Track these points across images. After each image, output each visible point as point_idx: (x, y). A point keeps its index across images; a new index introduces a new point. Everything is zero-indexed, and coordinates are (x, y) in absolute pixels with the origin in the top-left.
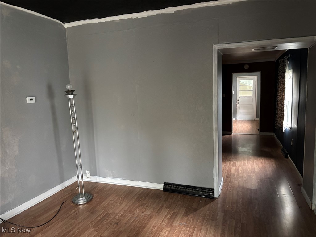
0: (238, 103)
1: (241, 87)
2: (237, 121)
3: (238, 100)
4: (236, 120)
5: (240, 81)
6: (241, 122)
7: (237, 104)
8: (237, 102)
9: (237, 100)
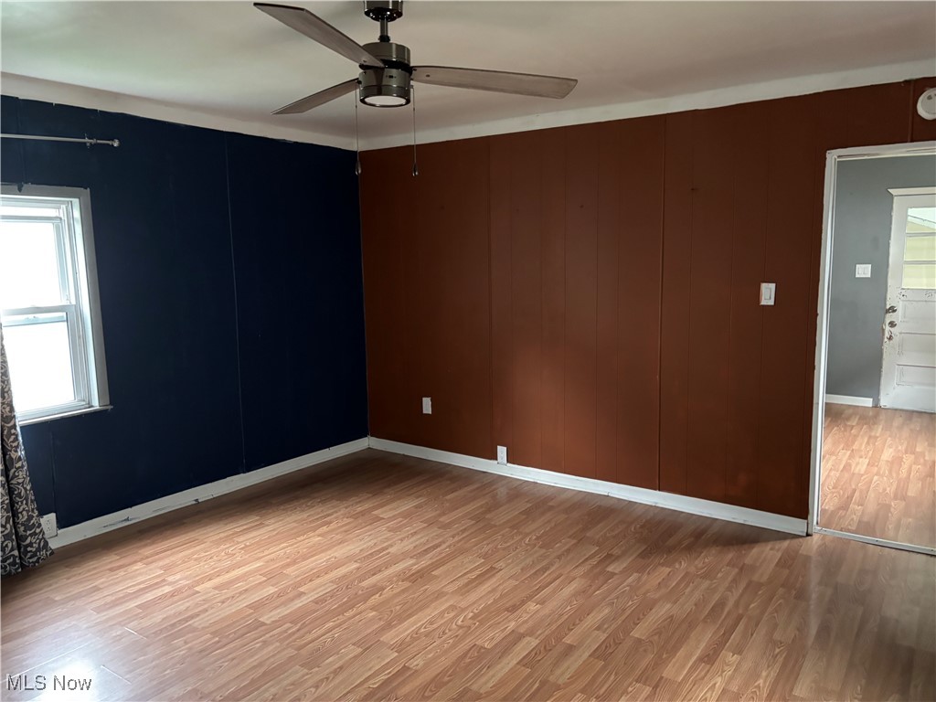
0: (892, 324)
1: (910, 243)
2: (882, 417)
3: (893, 310)
4: (876, 406)
5: (911, 212)
6: (900, 428)
7: (887, 328)
8: (889, 318)
9: (887, 311)
